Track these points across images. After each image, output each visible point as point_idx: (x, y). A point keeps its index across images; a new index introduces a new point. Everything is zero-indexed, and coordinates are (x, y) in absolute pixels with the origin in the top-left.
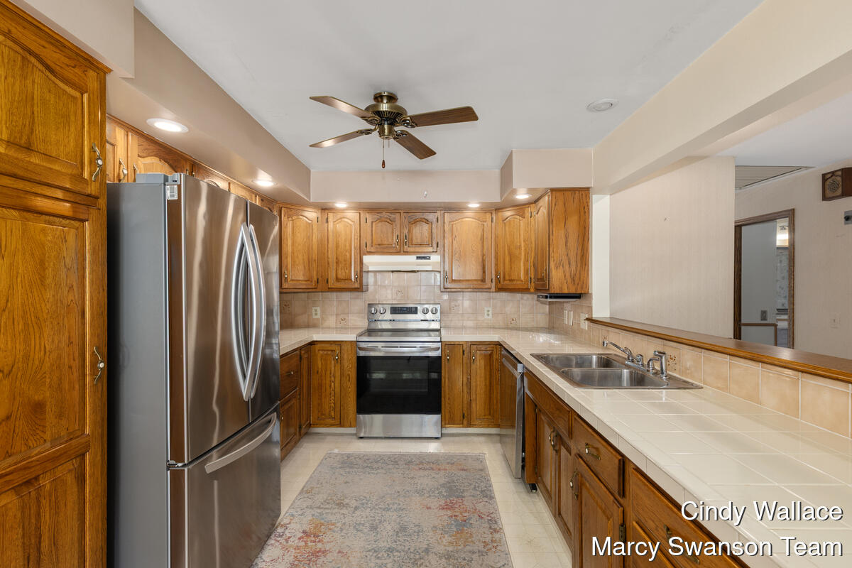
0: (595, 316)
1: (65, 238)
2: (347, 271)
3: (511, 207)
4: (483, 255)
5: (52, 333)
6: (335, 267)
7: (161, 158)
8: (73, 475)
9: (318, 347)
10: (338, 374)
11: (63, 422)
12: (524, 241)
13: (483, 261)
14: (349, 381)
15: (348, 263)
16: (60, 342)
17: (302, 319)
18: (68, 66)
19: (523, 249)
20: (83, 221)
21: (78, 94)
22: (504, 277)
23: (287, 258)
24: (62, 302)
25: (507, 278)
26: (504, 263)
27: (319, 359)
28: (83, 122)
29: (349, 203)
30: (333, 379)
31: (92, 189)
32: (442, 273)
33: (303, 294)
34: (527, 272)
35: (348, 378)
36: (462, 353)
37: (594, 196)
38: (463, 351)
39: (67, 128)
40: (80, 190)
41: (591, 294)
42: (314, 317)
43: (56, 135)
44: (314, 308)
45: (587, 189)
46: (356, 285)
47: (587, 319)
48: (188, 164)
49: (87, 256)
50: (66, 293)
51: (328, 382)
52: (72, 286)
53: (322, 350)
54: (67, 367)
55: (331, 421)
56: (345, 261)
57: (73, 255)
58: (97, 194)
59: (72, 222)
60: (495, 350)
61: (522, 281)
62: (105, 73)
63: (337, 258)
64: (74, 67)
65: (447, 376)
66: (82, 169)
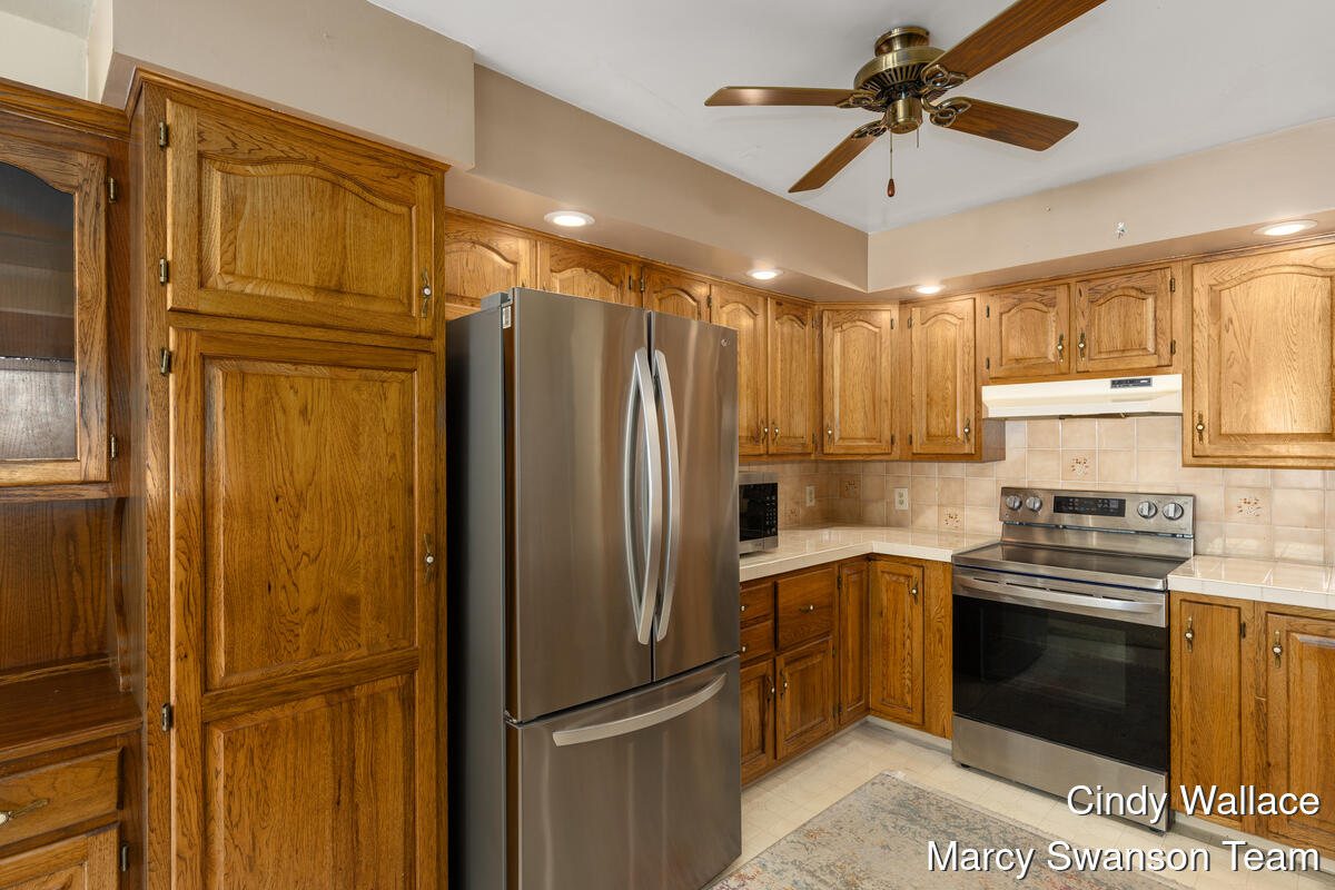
1: (384, 394)
2: (949, 420)
5: (367, 514)
6: (924, 413)
7: (587, 267)
8: (397, 695)
9: (880, 565)
10: (918, 625)
11: (382, 626)
14: (940, 641)
15: (950, 403)
16: (377, 524)
17: (876, 510)
18: (388, 178)
20: (412, 371)
21: (404, 210)
23: (832, 399)
24: (380, 474)
27: (884, 589)
28: (411, 243)
29: (943, 282)
30: (907, 631)
31: (424, 327)
32: (1188, 417)
33: (878, 464)
35: (938, 637)
36: (1236, 631)
38: (1243, 626)
39: (388, 256)
40: (406, 332)
42: (898, 506)
43: (373, 268)
44: (897, 490)
46: (968, 449)
48: (634, 268)
49: (416, 415)
50: (386, 464)
51: (899, 636)
52: (395, 455)
53: (889, 573)
54: (387, 557)
55: (903, 713)
56: (944, 399)
57: (396, 416)
58: (429, 334)
59: (397, 374)
62: (443, 172)
63: (928, 396)
64: (397, 177)
65: (1186, 682)
66: (410, 305)
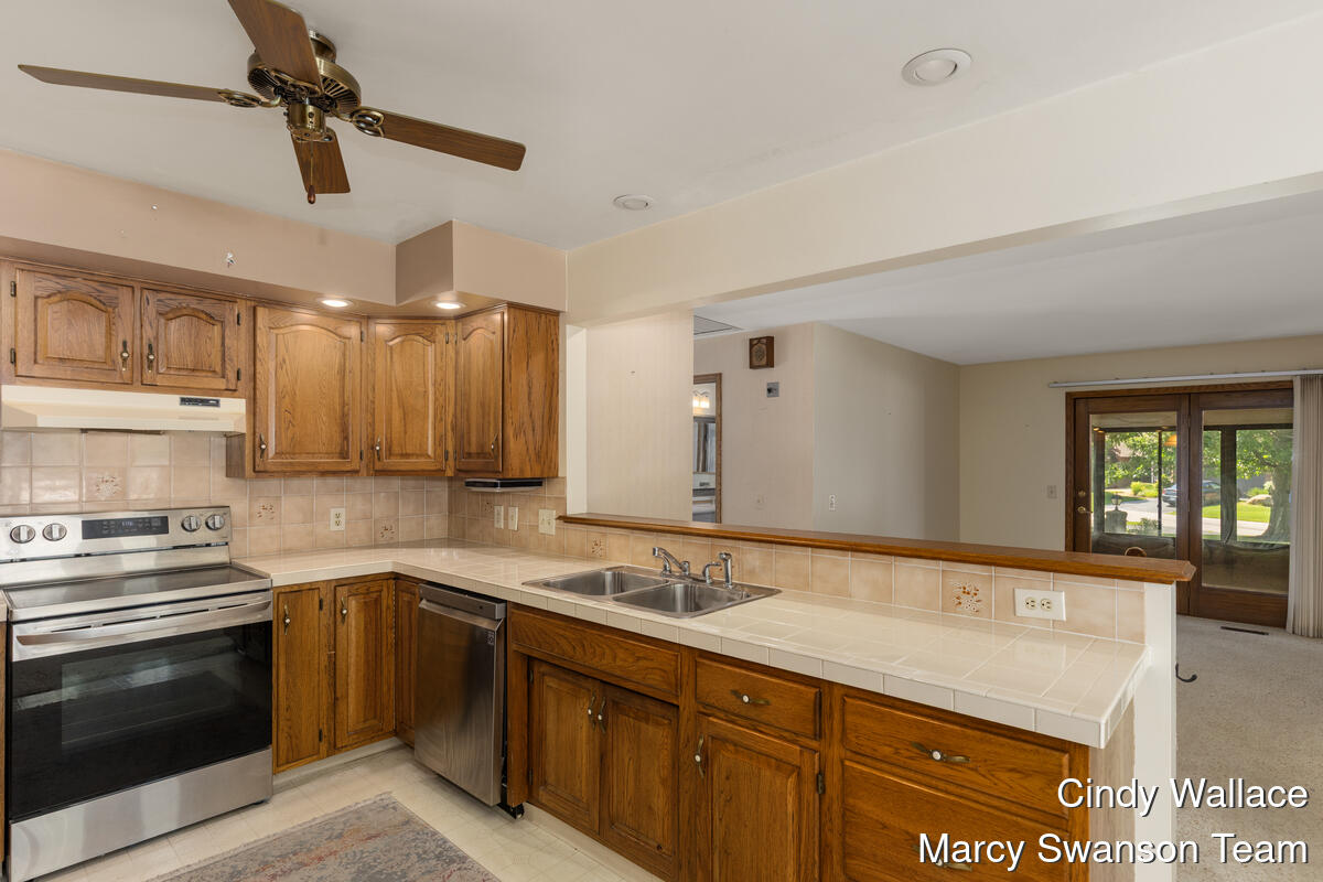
0: (571, 511)
3: (389, 318)
4: (344, 404)
12: (434, 385)
13: (344, 415)
19: (431, 397)
22: (389, 449)
25: (396, 449)
26: (389, 421)
32: (250, 437)
34: (440, 440)
36: (317, 606)
37: (568, 326)
38: (321, 602)
41: (564, 478)
45: (556, 314)
47: (560, 518)
60: (385, 589)
61: (429, 456)
